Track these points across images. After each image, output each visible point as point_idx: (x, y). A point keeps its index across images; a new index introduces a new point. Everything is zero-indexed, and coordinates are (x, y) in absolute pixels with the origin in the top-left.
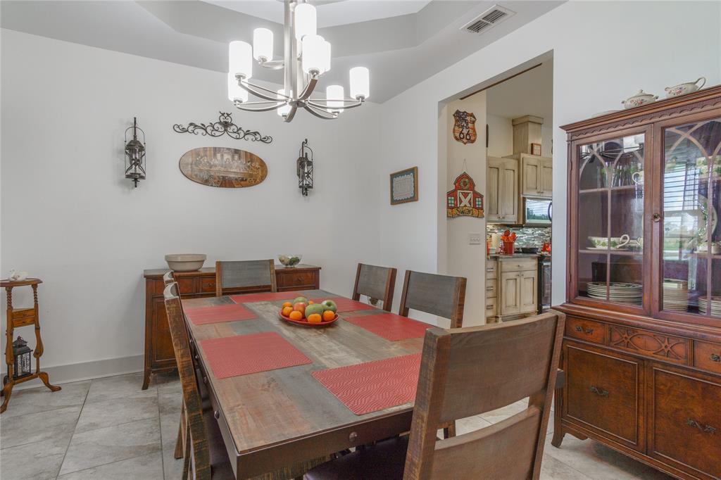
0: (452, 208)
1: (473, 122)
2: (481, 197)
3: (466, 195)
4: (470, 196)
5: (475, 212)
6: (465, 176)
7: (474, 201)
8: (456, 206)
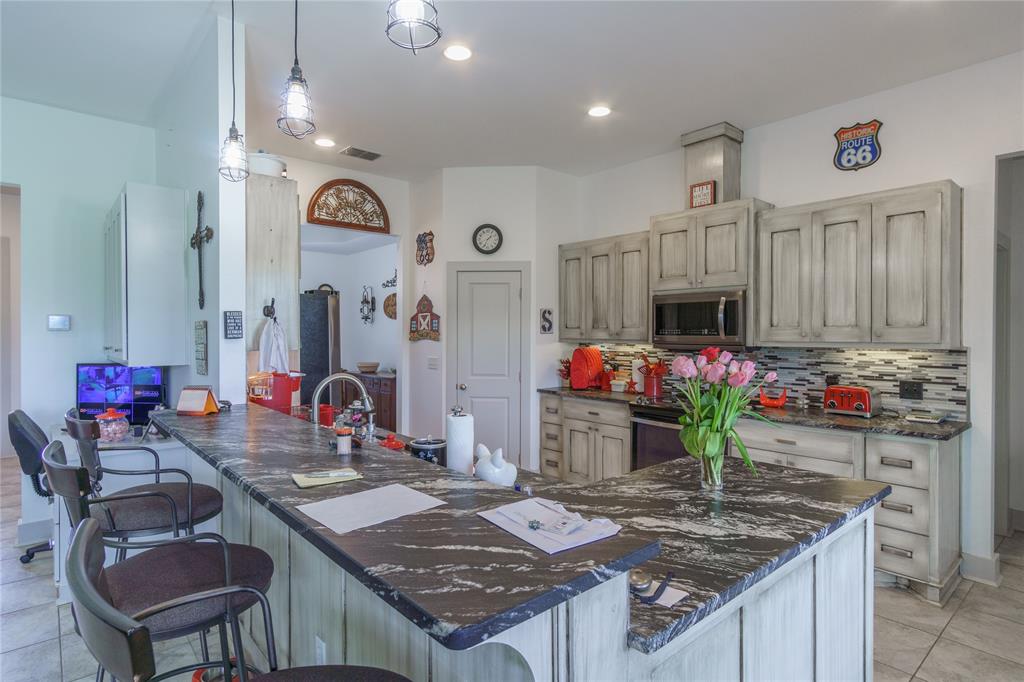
0: (414, 332)
1: (431, 241)
2: (438, 317)
3: (424, 318)
4: (428, 318)
5: (433, 334)
6: (425, 298)
7: (432, 324)
8: (417, 331)
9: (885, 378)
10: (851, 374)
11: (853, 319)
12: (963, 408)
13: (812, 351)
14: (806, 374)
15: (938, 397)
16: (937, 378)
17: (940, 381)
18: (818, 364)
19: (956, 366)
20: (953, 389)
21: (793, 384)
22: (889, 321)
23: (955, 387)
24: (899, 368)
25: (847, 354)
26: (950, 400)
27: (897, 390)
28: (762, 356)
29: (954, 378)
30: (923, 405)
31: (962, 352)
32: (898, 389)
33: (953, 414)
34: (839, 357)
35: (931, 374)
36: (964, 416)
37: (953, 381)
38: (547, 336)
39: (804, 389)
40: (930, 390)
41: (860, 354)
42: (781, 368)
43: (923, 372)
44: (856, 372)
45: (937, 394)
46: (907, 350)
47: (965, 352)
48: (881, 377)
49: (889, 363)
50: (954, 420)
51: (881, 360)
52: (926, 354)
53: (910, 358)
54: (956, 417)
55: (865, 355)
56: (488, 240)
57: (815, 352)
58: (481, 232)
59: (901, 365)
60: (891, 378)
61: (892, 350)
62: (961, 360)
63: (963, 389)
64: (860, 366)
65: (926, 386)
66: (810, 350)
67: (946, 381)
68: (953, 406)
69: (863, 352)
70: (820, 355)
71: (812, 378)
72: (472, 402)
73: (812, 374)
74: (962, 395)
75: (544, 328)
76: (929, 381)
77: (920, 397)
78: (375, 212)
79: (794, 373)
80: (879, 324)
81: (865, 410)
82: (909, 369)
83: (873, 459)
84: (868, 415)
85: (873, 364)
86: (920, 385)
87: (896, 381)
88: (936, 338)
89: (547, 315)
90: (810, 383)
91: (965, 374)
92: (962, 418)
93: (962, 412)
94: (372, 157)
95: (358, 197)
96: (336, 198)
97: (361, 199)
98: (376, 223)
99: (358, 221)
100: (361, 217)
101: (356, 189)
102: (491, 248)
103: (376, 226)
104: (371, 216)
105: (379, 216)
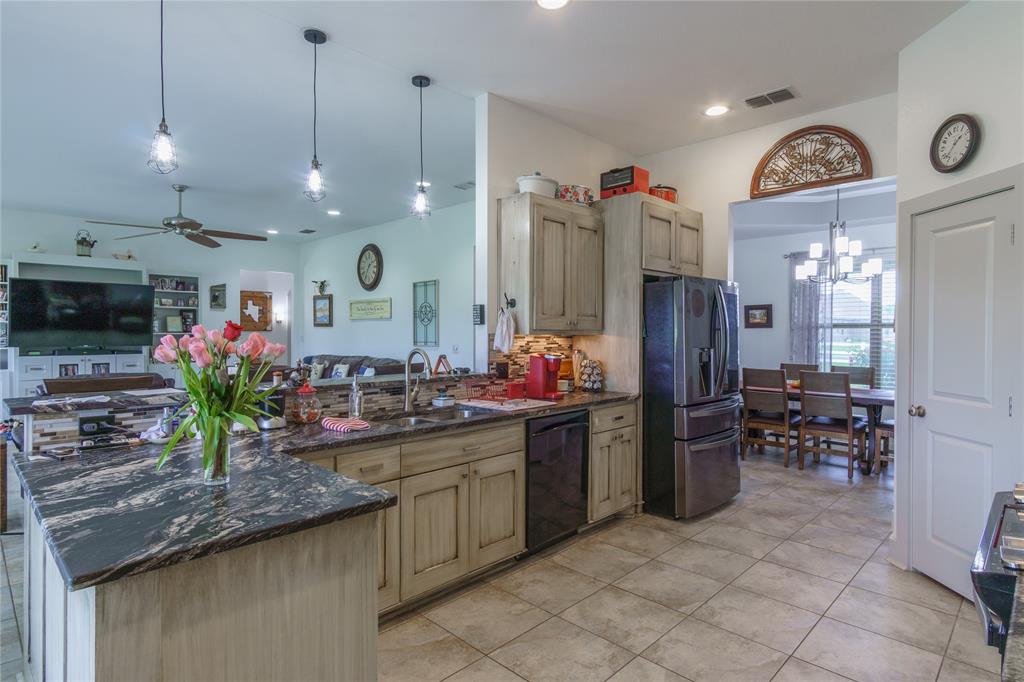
56: (955, 145)
58: (946, 135)
78: (844, 156)
94: (784, 95)
95: (818, 146)
96: (786, 159)
97: (823, 147)
98: (848, 171)
99: (818, 177)
100: (823, 170)
101: (815, 137)
102: (959, 158)
103: (848, 174)
104: (838, 164)
105: (852, 160)
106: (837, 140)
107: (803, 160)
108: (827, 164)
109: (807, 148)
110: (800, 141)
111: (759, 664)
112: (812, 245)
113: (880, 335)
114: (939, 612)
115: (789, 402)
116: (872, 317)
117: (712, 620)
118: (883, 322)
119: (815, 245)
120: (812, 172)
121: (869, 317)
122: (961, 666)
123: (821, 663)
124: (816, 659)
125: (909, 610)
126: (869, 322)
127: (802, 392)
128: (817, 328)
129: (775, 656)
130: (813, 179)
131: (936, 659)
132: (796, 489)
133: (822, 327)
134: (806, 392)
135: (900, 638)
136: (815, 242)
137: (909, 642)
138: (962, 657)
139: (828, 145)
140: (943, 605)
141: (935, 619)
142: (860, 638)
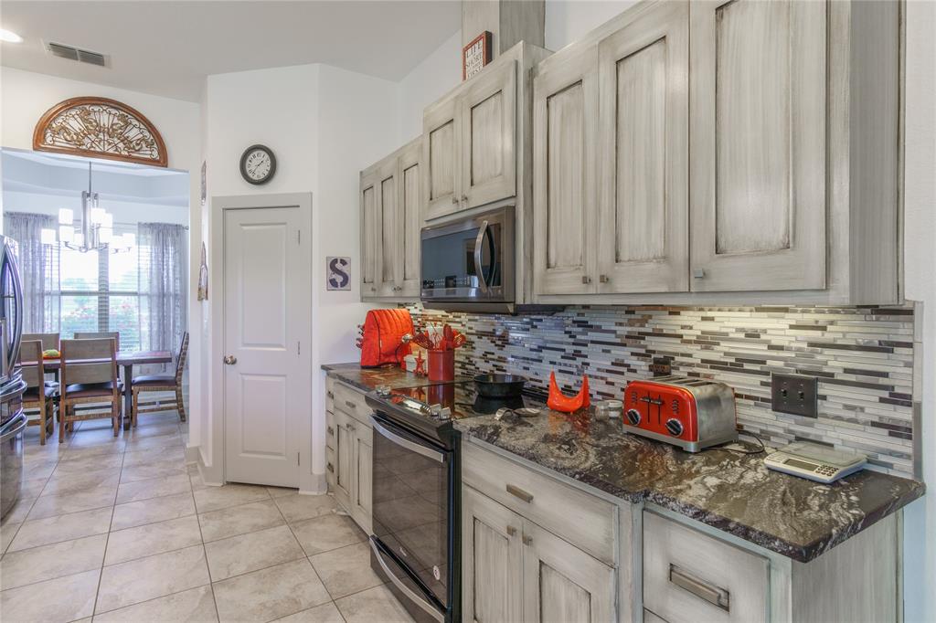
9: (747, 366)
10: (690, 356)
11: (660, 245)
12: (904, 446)
13: (633, 312)
14: (623, 353)
15: (851, 414)
16: (847, 371)
17: (852, 378)
18: (642, 336)
19: (886, 347)
20: (882, 400)
21: (608, 371)
22: (722, 244)
23: (886, 394)
24: (771, 347)
25: (686, 318)
26: (874, 424)
27: (767, 392)
28: (570, 322)
29: (885, 375)
30: (817, 429)
31: (904, 313)
32: (769, 390)
33: (882, 458)
34: (672, 324)
35: (835, 362)
36: (909, 465)
37: (882, 381)
38: (339, 294)
39: (621, 381)
40: (834, 398)
41: (704, 319)
42: (593, 342)
43: (819, 358)
44: (699, 354)
45: (847, 407)
46: (786, 310)
47: (910, 312)
48: (738, 365)
49: (753, 335)
50: (883, 471)
51: (739, 330)
52: (823, 318)
53: (792, 327)
54: (889, 466)
55: (712, 319)
56: (259, 166)
57: (637, 316)
58: (251, 156)
59: (775, 342)
60: (757, 367)
61: (758, 310)
62: (901, 332)
63: (903, 400)
64: (706, 341)
65: (824, 389)
66: (630, 310)
67: (869, 380)
68: (881, 440)
69: (710, 314)
70: (643, 321)
71: (633, 362)
72: (243, 380)
73: (633, 354)
74: (903, 415)
75: (333, 283)
76: (829, 378)
77: (812, 413)
78: (143, 139)
79: (609, 351)
80: (703, 251)
81: (685, 436)
82: (789, 349)
83: (656, 567)
84: (692, 447)
85: (724, 337)
86: (812, 385)
87: (767, 374)
88: (815, 276)
89: (339, 266)
90: (630, 370)
91: (909, 365)
92: (902, 469)
93: (901, 455)
94: (96, 59)
95: (116, 121)
96: (79, 119)
97: (122, 124)
98: (146, 153)
99: (116, 150)
100: (121, 145)
101: (114, 111)
102: (262, 177)
103: (146, 156)
104: (138, 144)
105: (150, 145)
106: (135, 122)
107: (99, 129)
108: (126, 141)
109: (105, 118)
110: (96, 109)
111: (197, 604)
112: (61, 210)
113: (107, 302)
114: (263, 501)
115: (45, 374)
116: (100, 286)
117: (121, 604)
118: (110, 290)
119: (64, 210)
120: (110, 144)
121: (97, 286)
122: (299, 524)
123: (234, 572)
124: (229, 574)
125: (247, 509)
126: (97, 290)
127: (63, 362)
128: (42, 295)
129: (202, 591)
130: (111, 151)
131: (285, 527)
132: (76, 460)
133: (49, 294)
134: (67, 361)
135: (257, 528)
136: (63, 207)
137: (265, 527)
138: (294, 519)
139: (127, 124)
140: (260, 496)
141: (265, 507)
142: (240, 543)
